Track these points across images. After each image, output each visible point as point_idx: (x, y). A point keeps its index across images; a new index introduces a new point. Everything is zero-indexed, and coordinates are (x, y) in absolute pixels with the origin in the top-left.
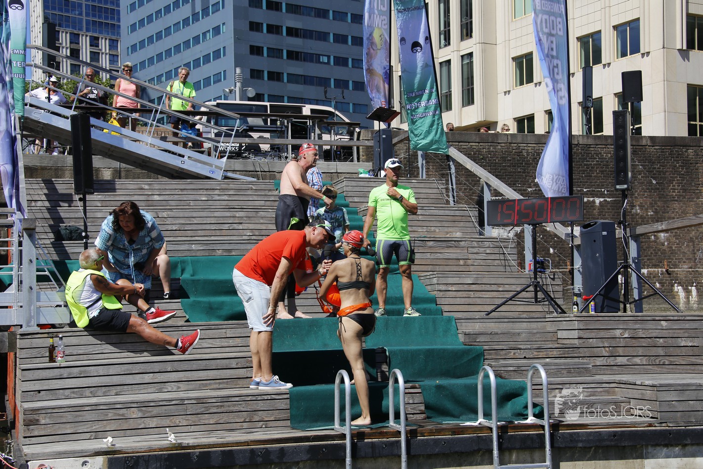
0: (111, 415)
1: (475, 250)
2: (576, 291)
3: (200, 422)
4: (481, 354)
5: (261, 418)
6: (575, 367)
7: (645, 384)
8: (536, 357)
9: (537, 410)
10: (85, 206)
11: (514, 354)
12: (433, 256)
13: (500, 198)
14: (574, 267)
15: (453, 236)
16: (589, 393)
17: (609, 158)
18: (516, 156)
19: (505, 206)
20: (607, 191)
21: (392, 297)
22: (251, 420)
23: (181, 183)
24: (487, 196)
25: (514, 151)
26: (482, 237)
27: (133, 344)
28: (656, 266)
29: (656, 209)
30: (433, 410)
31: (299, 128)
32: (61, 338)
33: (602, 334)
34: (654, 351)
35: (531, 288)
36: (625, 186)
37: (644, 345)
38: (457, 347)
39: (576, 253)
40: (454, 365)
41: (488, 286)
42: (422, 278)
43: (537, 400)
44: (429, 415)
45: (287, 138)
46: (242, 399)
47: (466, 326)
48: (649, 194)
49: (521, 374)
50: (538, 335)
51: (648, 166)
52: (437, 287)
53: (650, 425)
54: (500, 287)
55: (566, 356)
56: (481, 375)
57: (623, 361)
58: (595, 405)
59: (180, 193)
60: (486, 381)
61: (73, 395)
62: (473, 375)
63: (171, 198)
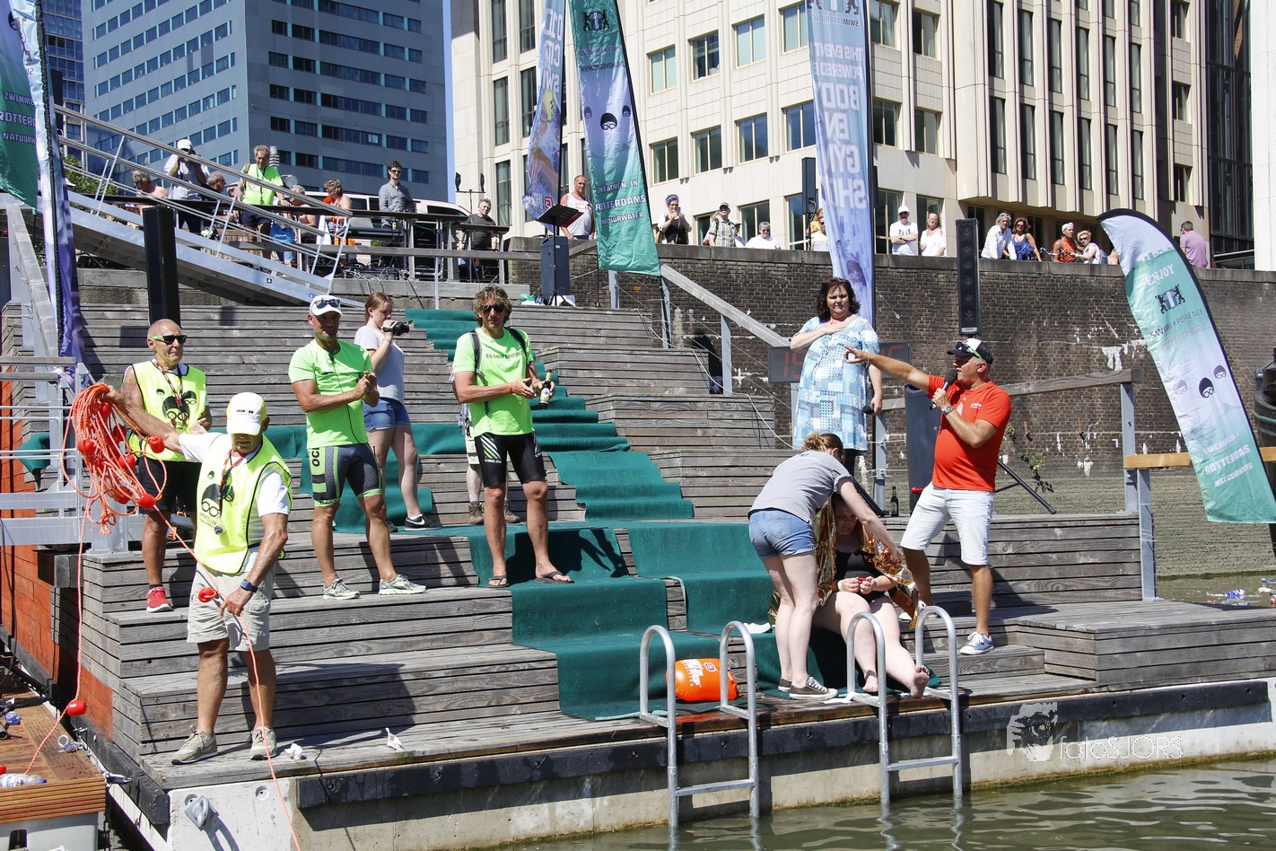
1: (718, 415)
3: (422, 708)
5: (514, 699)
7: (1073, 629)
12: (660, 424)
15: (675, 395)
22: (499, 702)
23: (268, 311)
24: (725, 336)
34: (1045, 572)
37: (1033, 563)
42: (655, 457)
46: (487, 670)
52: (682, 472)
53: (1086, 691)
59: (268, 326)
63: (259, 333)
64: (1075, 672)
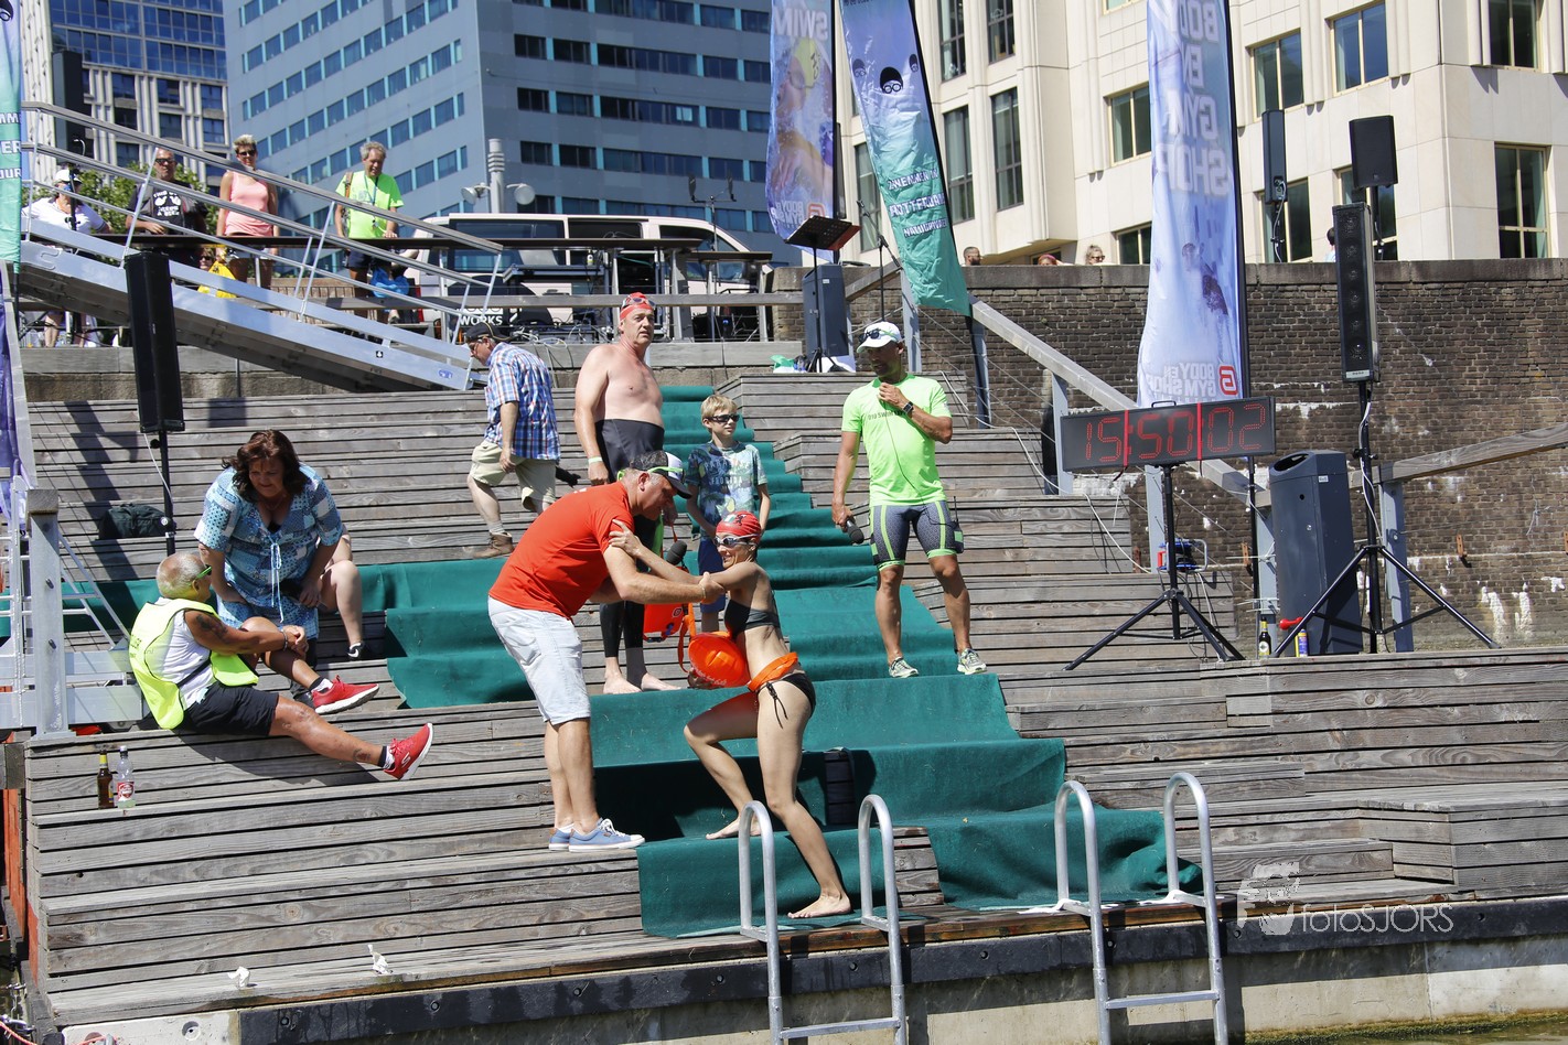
0: (242, 918)
1: (1038, 527)
2: (1265, 610)
3: (442, 928)
4: (1059, 754)
5: (575, 914)
6: (1268, 776)
7: (1423, 809)
8: (1181, 757)
9: (1188, 875)
10: (165, 460)
11: (1133, 752)
13: (1089, 410)
14: (1259, 557)
15: (984, 498)
16: (1301, 834)
17: (1327, 314)
18: (1121, 316)
19: (1101, 425)
20: (1326, 387)
21: (856, 639)
22: (555, 918)
23: (376, 400)
24: (1061, 408)
25: (1116, 304)
26: (1051, 497)
27: (286, 762)
28: (1438, 549)
29: (1435, 423)
30: (955, 882)
31: (635, 269)
32: (125, 754)
33: (1326, 701)
34: (1441, 735)
35: (1165, 607)
36: (1366, 373)
37: (1418, 722)
38: (1006, 742)
39: (1261, 525)
40: (1000, 783)
41: (1070, 605)
42: (923, 593)
43: (1186, 853)
44: (950, 895)
45: (611, 293)
46: (533, 873)
47: (1024, 696)
48: (1418, 389)
49: (1148, 795)
50: (1184, 710)
51: (1411, 326)
53: (1438, 899)
54: (1096, 606)
55: (1248, 752)
56: (1062, 801)
57: (1373, 759)
58: (1315, 858)
59: (375, 423)
60: (1073, 814)
61: (156, 879)
62: (1043, 803)
63: (357, 434)
64: (1429, 873)
